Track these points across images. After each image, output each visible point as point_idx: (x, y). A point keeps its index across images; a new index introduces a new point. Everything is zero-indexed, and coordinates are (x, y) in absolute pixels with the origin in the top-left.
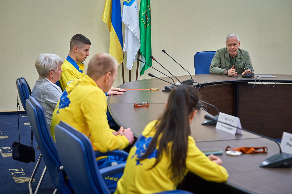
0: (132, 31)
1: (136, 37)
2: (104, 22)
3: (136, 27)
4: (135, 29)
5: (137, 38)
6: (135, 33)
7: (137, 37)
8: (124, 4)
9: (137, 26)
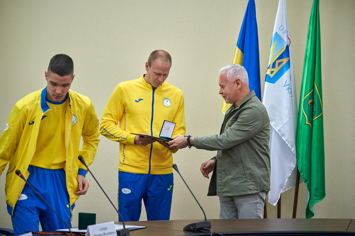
0: (277, 131)
1: (285, 142)
2: (223, 112)
3: (286, 124)
4: (282, 127)
5: (287, 145)
6: (283, 135)
7: (287, 143)
8: (265, 81)
9: (288, 121)
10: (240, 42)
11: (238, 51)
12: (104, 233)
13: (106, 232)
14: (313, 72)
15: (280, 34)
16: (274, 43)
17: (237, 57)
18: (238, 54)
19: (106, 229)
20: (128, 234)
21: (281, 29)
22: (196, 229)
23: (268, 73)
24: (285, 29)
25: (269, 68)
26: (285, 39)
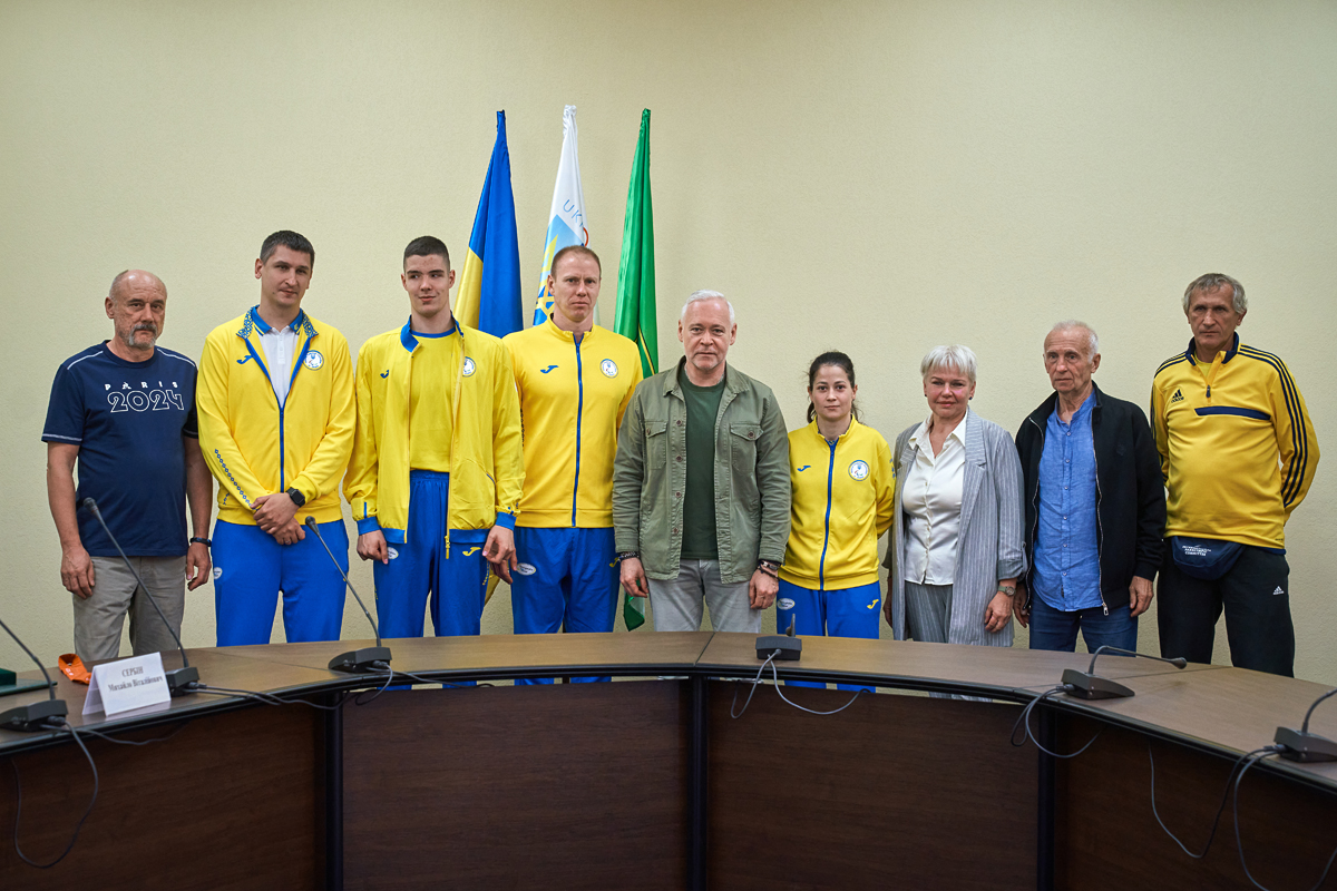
8: (534, 324)
10: (476, 238)
11: (473, 259)
12: (134, 681)
13: (139, 677)
14: (635, 303)
15: (566, 218)
16: (552, 239)
17: (470, 272)
18: (472, 264)
19: (140, 670)
20: (196, 681)
21: (567, 208)
22: (357, 665)
23: (541, 305)
24: (576, 208)
25: (542, 295)
26: (577, 231)
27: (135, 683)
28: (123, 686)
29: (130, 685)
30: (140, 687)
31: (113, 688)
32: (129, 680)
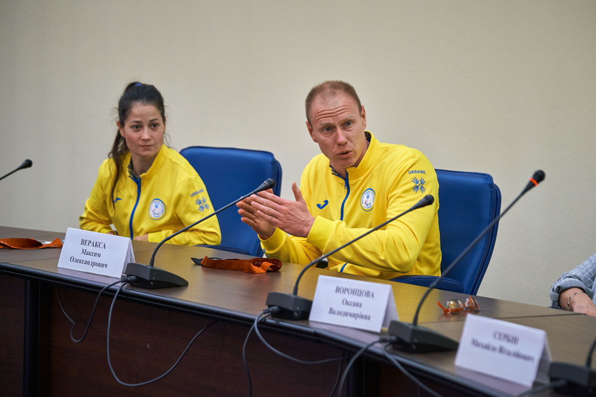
12: (501, 348)
13: (510, 347)
19: (515, 340)
27: (501, 350)
28: (487, 347)
29: (494, 349)
30: (504, 357)
31: (475, 343)
32: (497, 343)
